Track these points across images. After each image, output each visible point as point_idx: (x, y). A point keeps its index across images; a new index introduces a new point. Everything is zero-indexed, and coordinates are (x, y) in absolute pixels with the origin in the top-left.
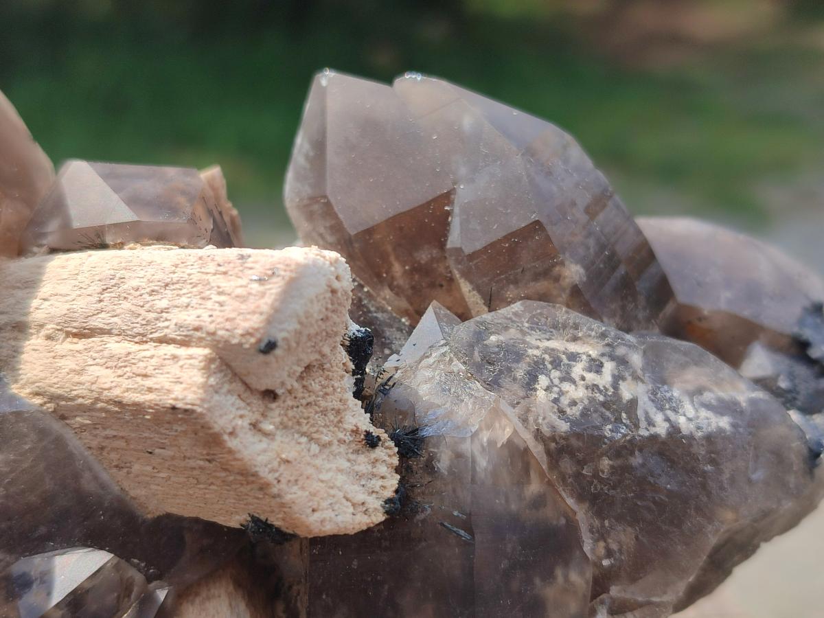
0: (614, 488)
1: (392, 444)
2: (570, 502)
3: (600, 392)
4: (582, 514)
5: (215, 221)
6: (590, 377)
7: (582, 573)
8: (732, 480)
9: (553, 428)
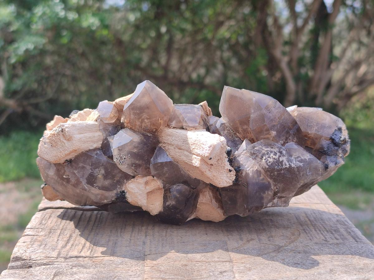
0: (278, 177)
1: (234, 171)
2: (269, 180)
3: (275, 159)
4: (271, 181)
5: (204, 122)
6: (274, 156)
7: (271, 192)
8: (303, 175)
9: (265, 167)
